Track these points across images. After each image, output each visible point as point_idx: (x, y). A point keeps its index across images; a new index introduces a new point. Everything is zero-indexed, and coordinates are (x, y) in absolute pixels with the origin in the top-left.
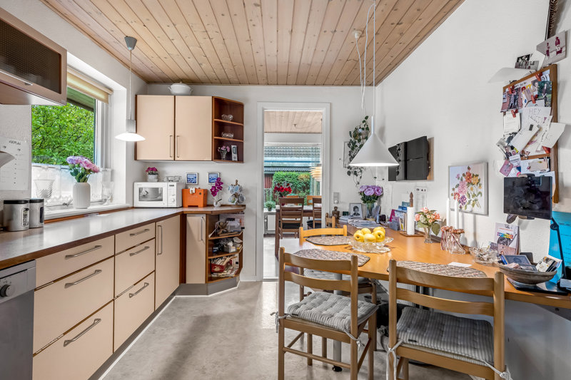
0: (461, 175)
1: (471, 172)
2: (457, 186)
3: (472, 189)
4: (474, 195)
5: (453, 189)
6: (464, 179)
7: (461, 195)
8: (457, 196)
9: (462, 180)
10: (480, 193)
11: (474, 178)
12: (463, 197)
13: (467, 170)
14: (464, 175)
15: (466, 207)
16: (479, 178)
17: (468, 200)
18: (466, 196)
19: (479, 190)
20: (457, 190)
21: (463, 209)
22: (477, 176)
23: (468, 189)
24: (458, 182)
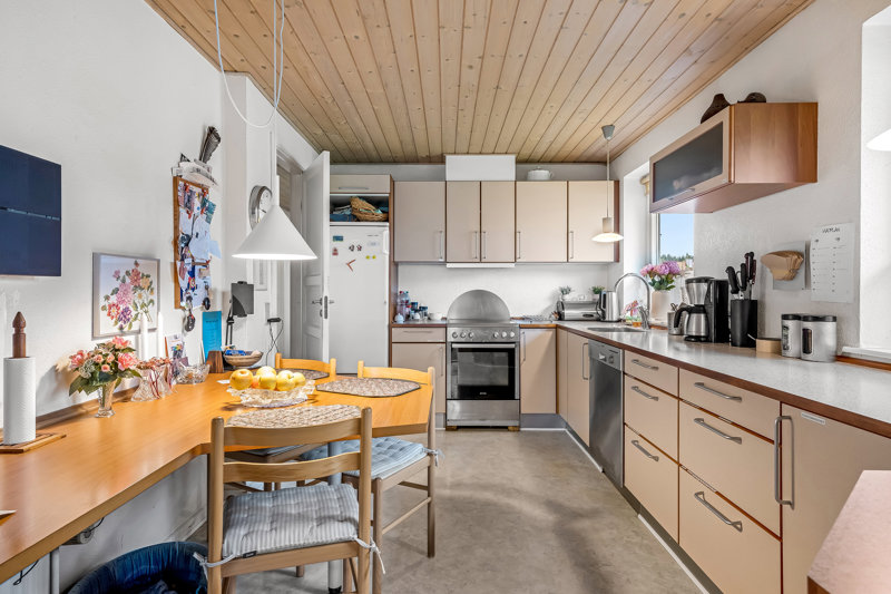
0: (122, 274)
1: (139, 269)
2: (115, 291)
3: (140, 296)
4: (143, 305)
5: (107, 298)
6: (128, 280)
7: (122, 307)
8: (114, 311)
9: (124, 281)
10: (152, 301)
11: (145, 279)
12: (127, 310)
13: (134, 267)
14: (127, 273)
15: (131, 326)
16: (150, 279)
17: (134, 313)
18: (131, 308)
19: (151, 297)
20: (114, 299)
21: (126, 330)
22: (148, 276)
23: (134, 297)
24: (117, 284)
